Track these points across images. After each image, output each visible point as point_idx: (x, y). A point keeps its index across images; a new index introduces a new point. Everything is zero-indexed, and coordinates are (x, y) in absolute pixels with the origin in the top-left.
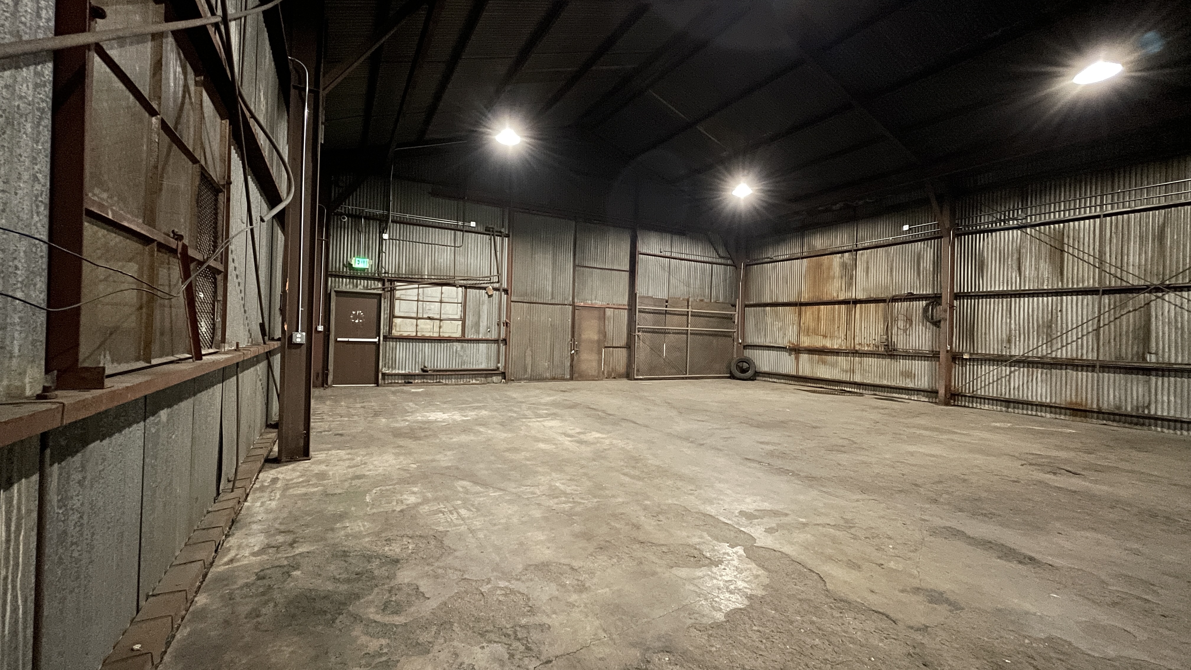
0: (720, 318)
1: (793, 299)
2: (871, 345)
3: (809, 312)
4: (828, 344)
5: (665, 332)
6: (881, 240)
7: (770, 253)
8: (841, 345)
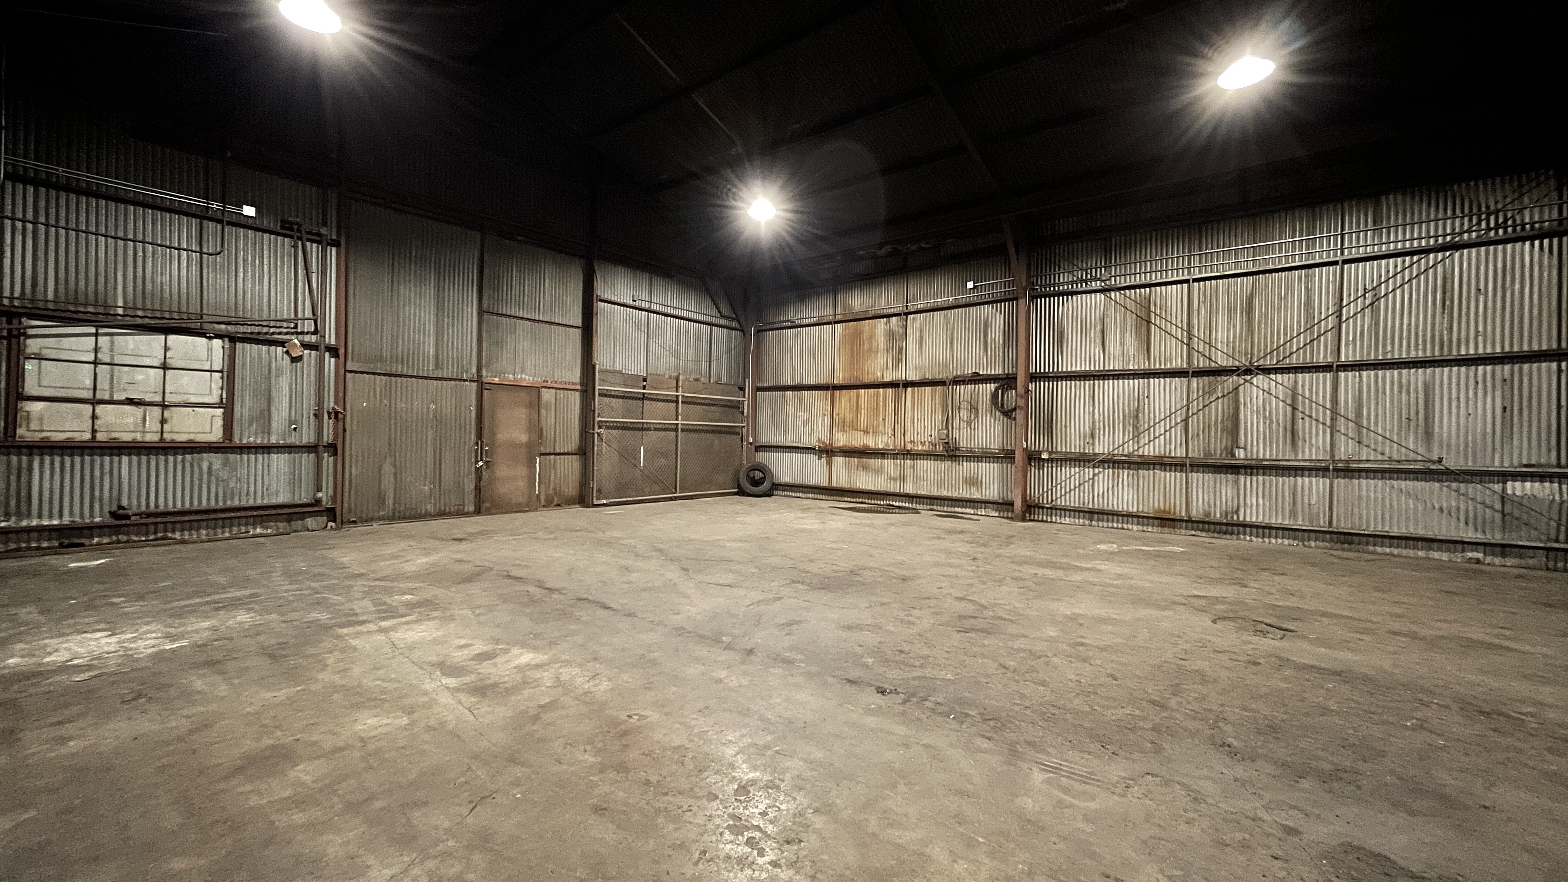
0: (724, 406)
1: (822, 381)
2: (927, 443)
3: (845, 398)
4: (871, 442)
5: (643, 428)
6: (941, 300)
7: (791, 314)
8: (887, 444)
